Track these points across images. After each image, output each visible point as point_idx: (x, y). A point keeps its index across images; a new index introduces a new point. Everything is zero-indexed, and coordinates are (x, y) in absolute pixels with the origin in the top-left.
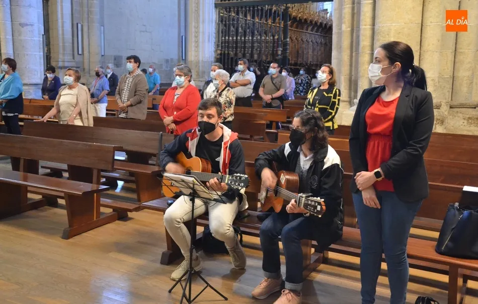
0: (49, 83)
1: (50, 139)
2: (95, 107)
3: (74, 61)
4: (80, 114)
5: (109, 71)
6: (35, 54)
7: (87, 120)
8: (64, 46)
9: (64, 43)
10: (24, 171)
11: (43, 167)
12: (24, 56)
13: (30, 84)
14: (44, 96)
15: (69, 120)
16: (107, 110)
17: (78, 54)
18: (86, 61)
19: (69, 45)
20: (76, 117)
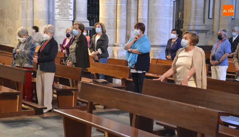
0: (172, 44)
1: (159, 98)
2: (215, 69)
3: (204, 25)
4: (194, 75)
5: (234, 34)
6: (166, 19)
7: (201, 82)
8: (196, 11)
9: (196, 8)
10: (136, 127)
11: (157, 123)
12: (156, 20)
13: (159, 46)
14: (167, 56)
15: (183, 81)
16: (227, 72)
17: (209, 18)
18: (216, 25)
19: (200, 10)
20: (189, 78)
